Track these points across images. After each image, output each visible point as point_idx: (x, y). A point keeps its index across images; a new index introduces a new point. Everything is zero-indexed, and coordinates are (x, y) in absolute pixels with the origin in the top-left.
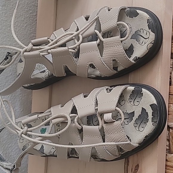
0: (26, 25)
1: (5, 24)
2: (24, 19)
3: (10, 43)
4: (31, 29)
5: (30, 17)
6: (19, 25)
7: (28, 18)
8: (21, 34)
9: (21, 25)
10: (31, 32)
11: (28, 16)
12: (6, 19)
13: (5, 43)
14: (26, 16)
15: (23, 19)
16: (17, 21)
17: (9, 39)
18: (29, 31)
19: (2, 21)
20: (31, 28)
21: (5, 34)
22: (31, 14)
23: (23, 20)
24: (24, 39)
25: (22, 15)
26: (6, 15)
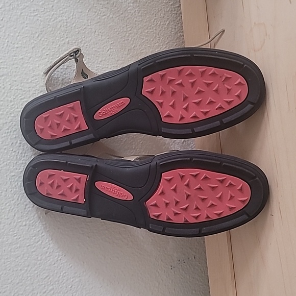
0: (168, 22)
1: (140, 25)
2: (164, 14)
3: (151, 50)
4: (177, 27)
5: (172, 11)
6: (158, 24)
7: (169, 12)
8: (163, 35)
9: (162, 23)
10: (177, 30)
11: (168, 9)
12: (140, 19)
13: (144, 51)
14: (165, 10)
15: (162, 15)
16: (156, 19)
17: (149, 45)
18: (173, 30)
19: (137, 22)
20: (175, 26)
21: (143, 39)
22: (173, 6)
23: (163, 17)
24: (168, 42)
25: (161, 10)
26: (140, 14)
